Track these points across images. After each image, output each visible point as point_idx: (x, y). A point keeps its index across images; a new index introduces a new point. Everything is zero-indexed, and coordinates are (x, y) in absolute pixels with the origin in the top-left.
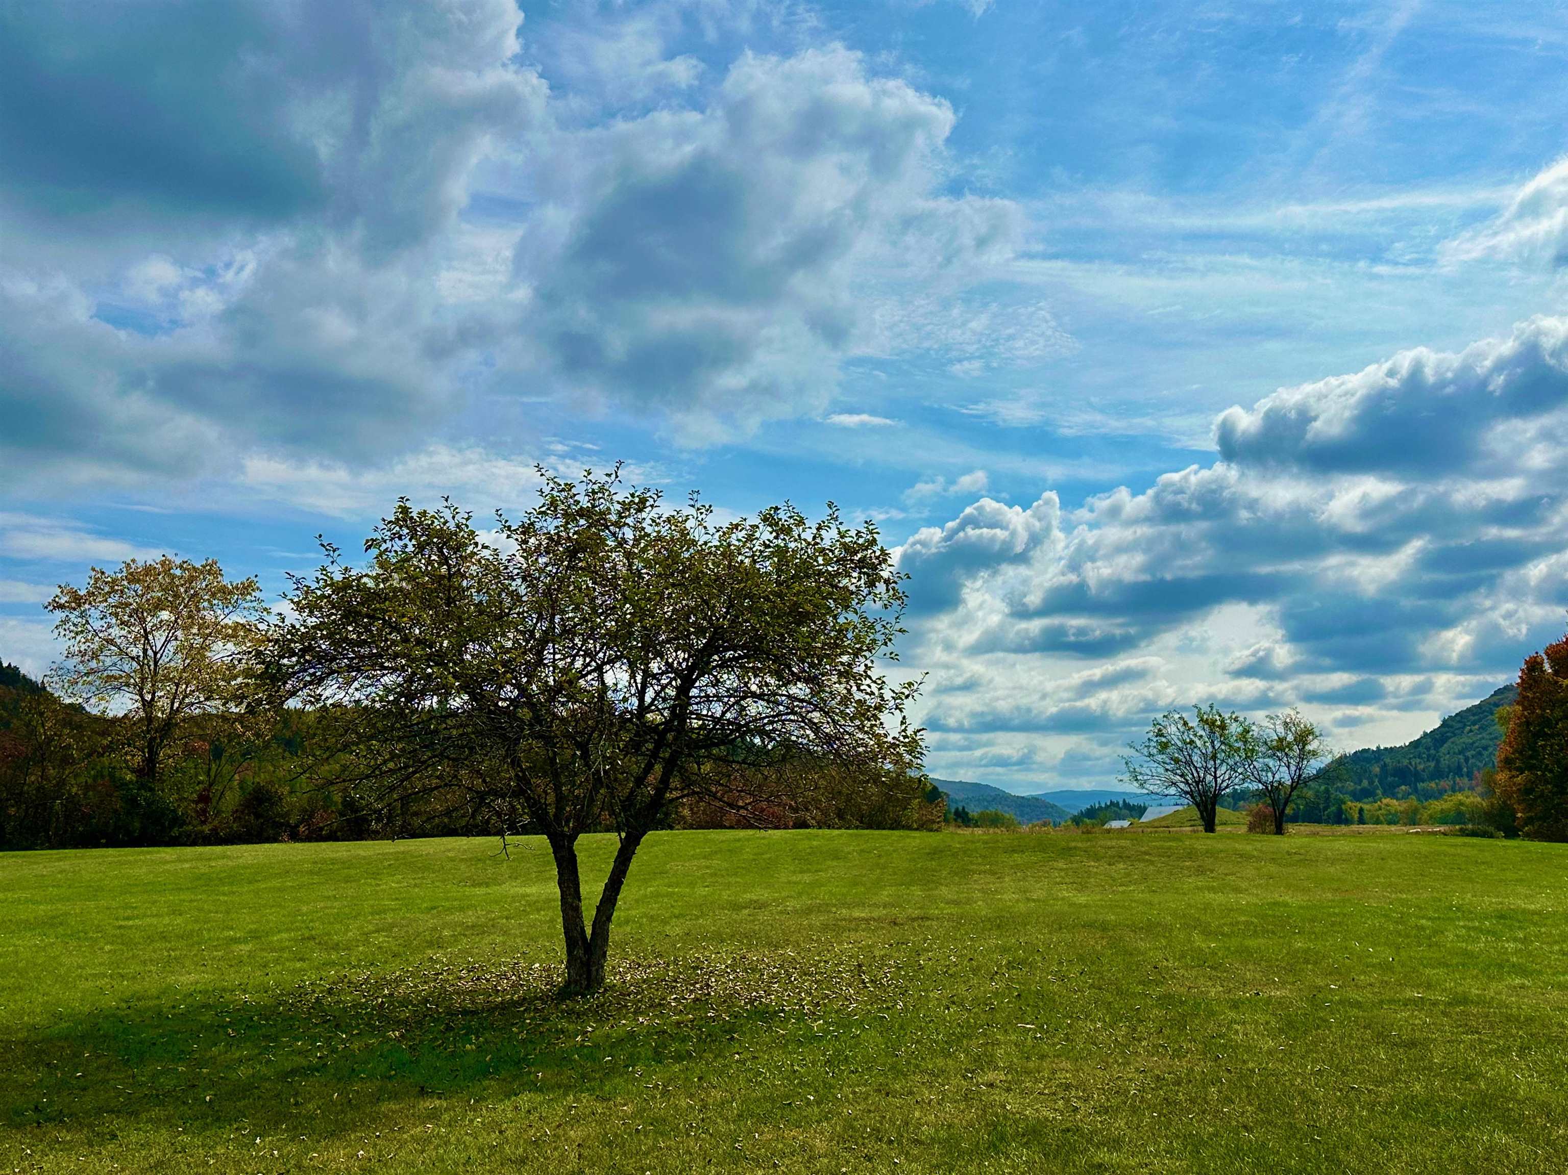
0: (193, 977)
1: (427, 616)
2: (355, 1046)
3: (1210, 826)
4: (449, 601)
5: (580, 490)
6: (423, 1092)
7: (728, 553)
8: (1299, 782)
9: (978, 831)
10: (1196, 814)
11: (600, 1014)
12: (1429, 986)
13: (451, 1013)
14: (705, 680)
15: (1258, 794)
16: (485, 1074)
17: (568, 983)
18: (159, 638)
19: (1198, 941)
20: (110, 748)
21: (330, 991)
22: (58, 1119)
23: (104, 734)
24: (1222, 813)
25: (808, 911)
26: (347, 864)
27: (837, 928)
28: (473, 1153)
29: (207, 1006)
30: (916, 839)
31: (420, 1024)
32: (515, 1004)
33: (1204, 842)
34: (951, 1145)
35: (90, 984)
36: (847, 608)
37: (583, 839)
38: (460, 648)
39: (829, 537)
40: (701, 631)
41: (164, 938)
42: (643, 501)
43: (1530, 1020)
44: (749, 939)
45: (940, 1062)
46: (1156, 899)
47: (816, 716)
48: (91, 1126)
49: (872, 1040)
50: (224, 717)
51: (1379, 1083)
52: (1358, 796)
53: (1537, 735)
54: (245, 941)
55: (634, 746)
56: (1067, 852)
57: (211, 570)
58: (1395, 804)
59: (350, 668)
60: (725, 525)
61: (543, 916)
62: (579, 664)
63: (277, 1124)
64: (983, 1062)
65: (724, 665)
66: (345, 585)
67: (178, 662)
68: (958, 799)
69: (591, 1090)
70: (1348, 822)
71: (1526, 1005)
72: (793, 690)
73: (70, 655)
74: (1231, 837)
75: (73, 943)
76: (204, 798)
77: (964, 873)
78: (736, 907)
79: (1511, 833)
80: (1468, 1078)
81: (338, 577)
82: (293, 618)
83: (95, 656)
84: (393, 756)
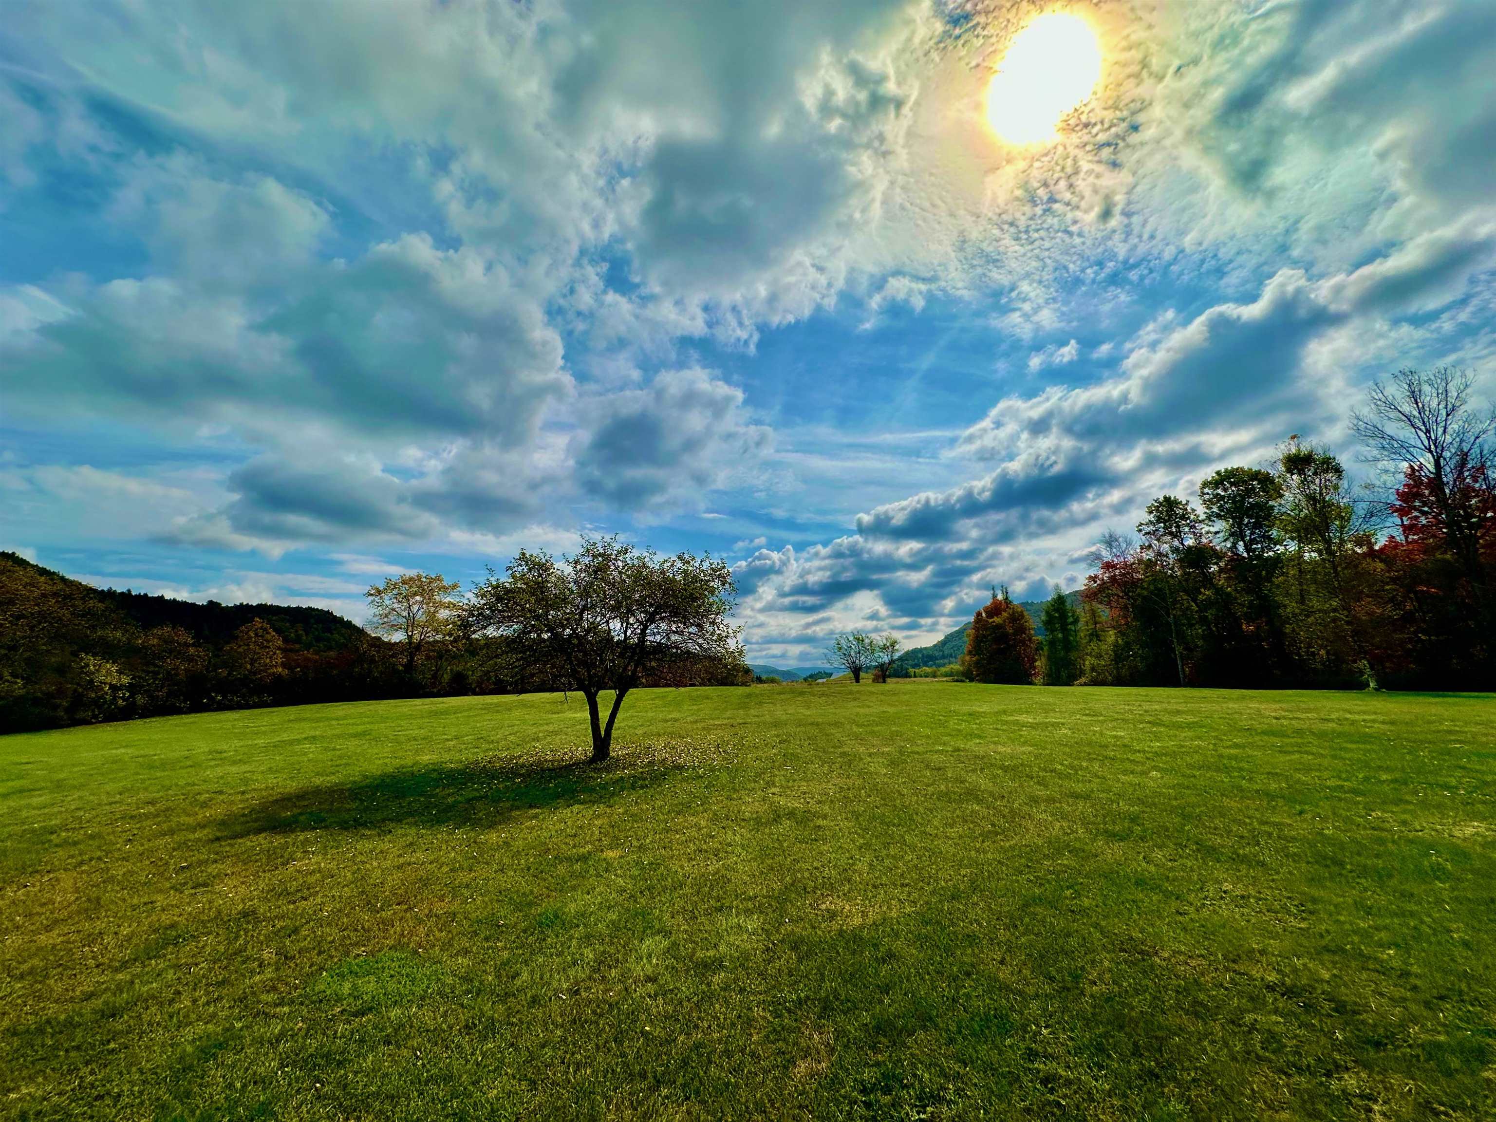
0: (428, 757)
1: (533, 599)
2: (501, 786)
3: (858, 681)
4: (542, 593)
5: (599, 546)
6: (531, 807)
7: (663, 572)
8: (892, 662)
9: (766, 685)
10: (852, 675)
11: (608, 769)
12: (944, 744)
13: (542, 770)
14: (653, 626)
15: (876, 667)
16: (558, 797)
17: (594, 756)
18: (415, 608)
19: (855, 729)
20: (392, 656)
21: (490, 762)
22: (364, 825)
23: (391, 649)
24: (862, 675)
25: (696, 722)
26: (497, 705)
27: (707, 729)
28: (553, 833)
29: (434, 770)
30: (741, 690)
31: (529, 776)
32: (571, 765)
33: (855, 687)
34: (758, 821)
35: (380, 762)
36: (713, 595)
37: (601, 693)
38: (547, 613)
39: (706, 565)
40: (651, 605)
41: (415, 740)
42: (626, 550)
43: (983, 757)
44: (672, 735)
45: (753, 785)
46: (838, 711)
47: (700, 641)
48: (380, 827)
49: (724, 777)
50: (443, 642)
51: (928, 786)
52: (914, 667)
53: (982, 641)
54: (452, 740)
55: (621, 655)
56: (802, 693)
57: (438, 579)
58: (928, 670)
59: (499, 622)
60: (662, 560)
61: (583, 726)
62: (598, 619)
63: (465, 823)
64: (770, 784)
65: (662, 619)
66: (498, 587)
67: (424, 619)
68: (757, 672)
69: (604, 803)
70: (910, 677)
71: (981, 751)
72: (691, 630)
73: (375, 615)
74: (866, 685)
75: (373, 743)
76: (434, 676)
77: (761, 703)
78: (666, 721)
79: (972, 680)
80: (962, 782)
81: (494, 583)
82: (474, 601)
83: (386, 616)
84: (518, 660)
